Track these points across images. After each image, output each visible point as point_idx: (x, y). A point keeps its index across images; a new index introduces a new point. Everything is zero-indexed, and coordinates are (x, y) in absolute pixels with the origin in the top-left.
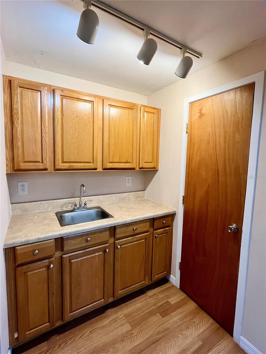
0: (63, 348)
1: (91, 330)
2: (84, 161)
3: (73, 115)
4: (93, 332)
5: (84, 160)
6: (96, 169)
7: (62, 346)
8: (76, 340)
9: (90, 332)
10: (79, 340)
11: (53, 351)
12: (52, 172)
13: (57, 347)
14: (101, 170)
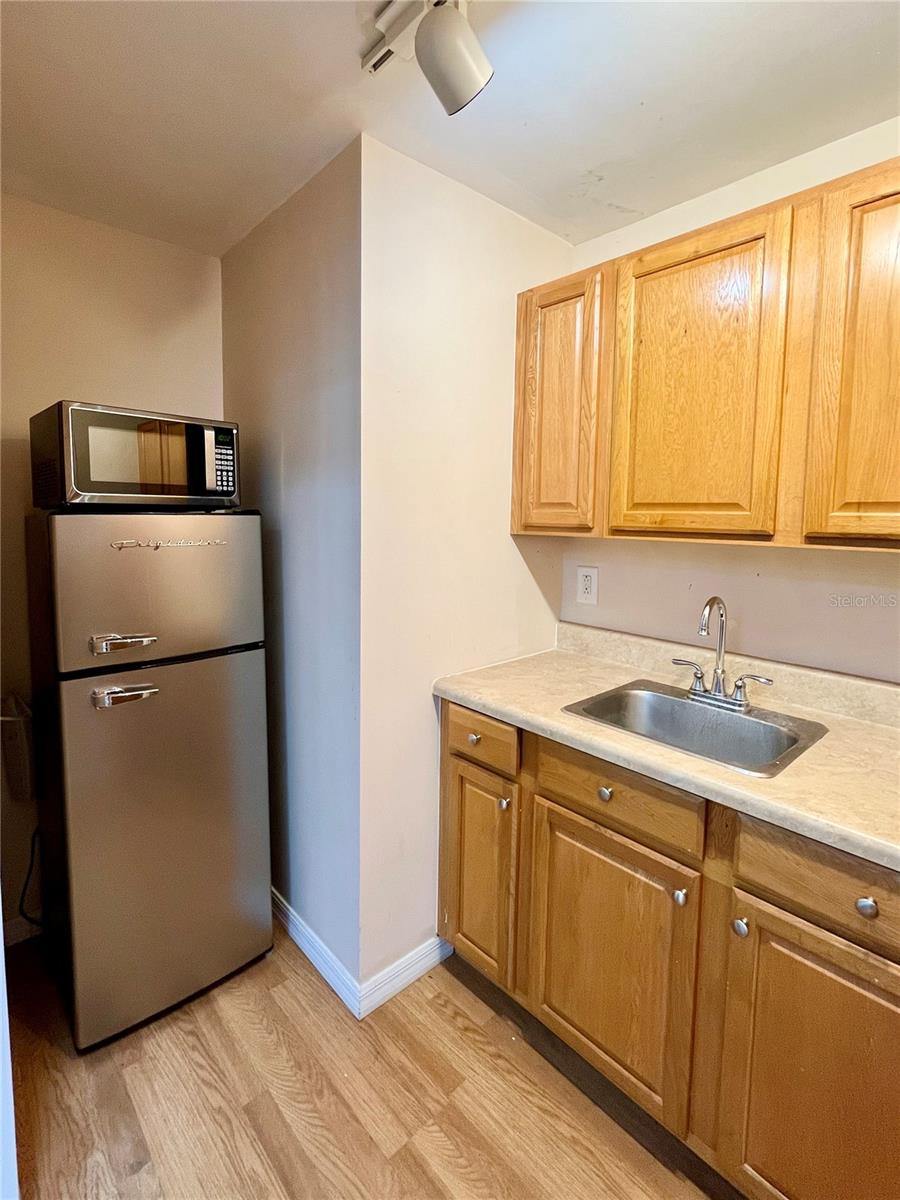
0: (495, 1069)
1: (581, 1138)
2: (705, 501)
3: (672, 329)
4: (578, 1149)
5: (708, 498)
6: (768, 537)
7: (500, 1062)
8: (531, 1098)
9: (575, 1141)
10: (536, 1109)
11: (481, 1046)
12: (605, 536)
13: (492, 1049)
14: (798, 543)
